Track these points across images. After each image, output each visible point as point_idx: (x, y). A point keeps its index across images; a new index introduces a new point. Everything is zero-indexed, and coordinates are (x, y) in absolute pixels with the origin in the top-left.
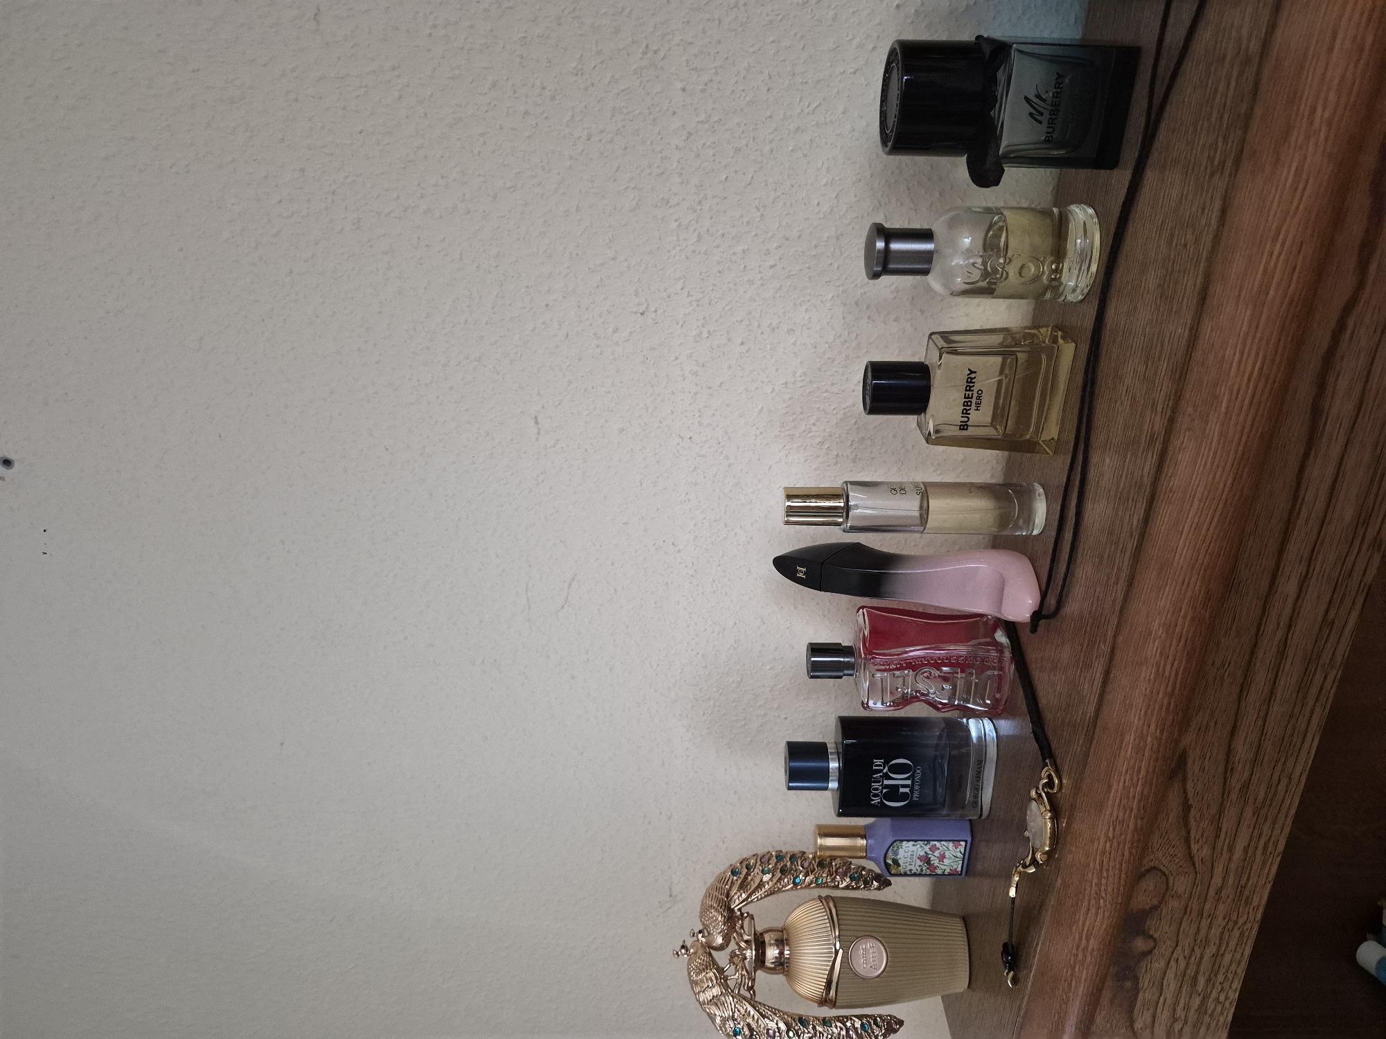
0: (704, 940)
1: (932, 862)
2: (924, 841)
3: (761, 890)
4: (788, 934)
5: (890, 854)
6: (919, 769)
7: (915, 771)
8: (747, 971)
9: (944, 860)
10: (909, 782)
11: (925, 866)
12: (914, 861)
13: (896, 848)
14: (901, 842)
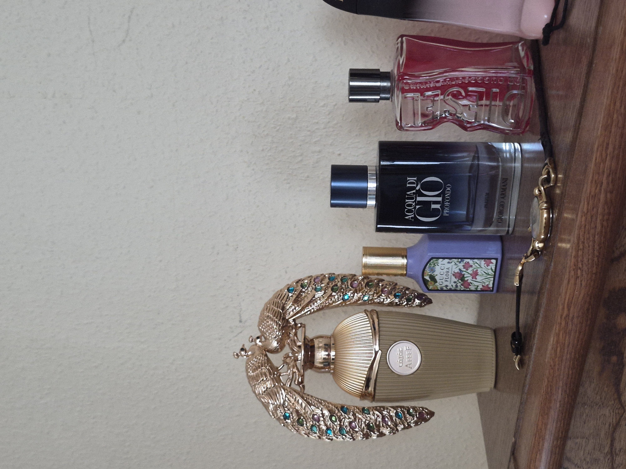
0: (260, 344)
1: (466, 279)
2: (458, 258)
3: (314, 304)
4: (335, 340)
5: (427, 271)
6: (449, 187)
7: (445, 189)
8: (298, 369)
9: (477, 277)
10: (440, 199)
11: (460, 282)
12: (449, 278)
13: (433, 265)
14: (437, 260)
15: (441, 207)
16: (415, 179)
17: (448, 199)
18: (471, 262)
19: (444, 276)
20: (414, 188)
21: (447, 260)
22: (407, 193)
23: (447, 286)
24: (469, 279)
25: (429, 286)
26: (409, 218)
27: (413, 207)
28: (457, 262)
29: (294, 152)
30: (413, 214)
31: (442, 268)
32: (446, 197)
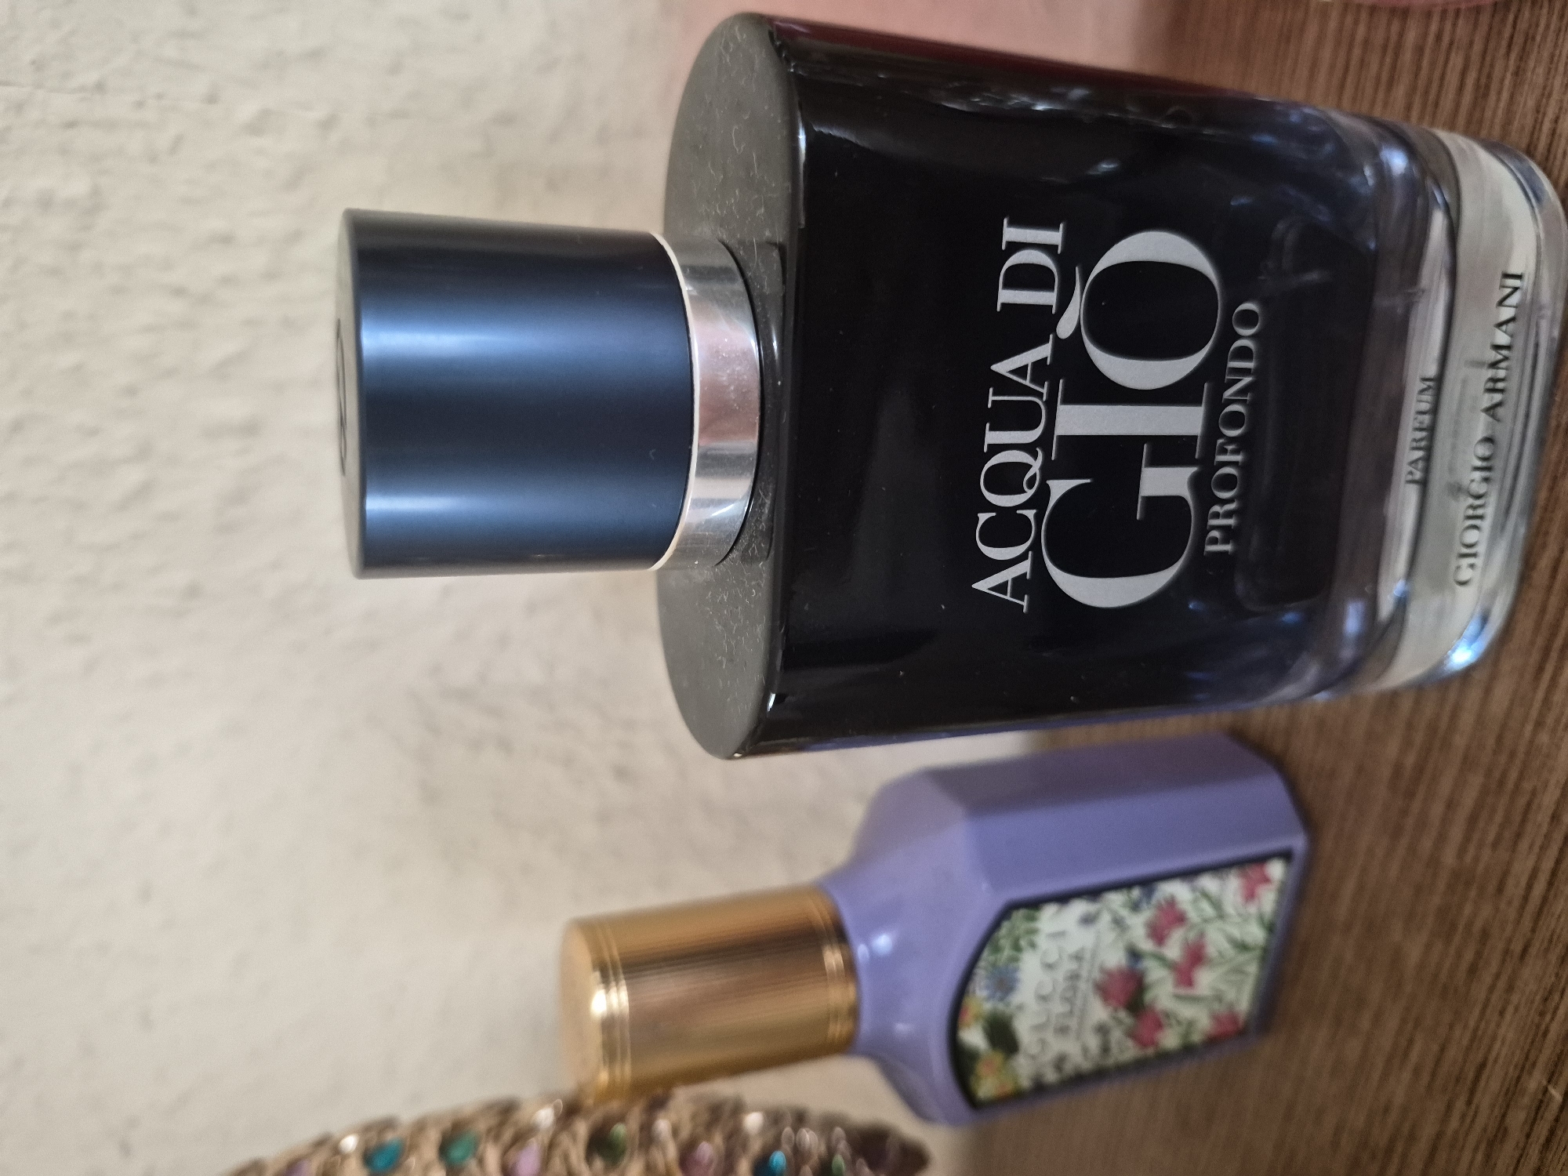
1: (1148, 997)
2: (1131, 884)
5: (979, 991)
6: (1250, 318)
10: (1188, 421)
11: (1120, 1022)
12: (1077, 1011)
13: (1007, 952)
14: (1031, 912)
15: (1196, 483)
16: (1055, 237)
17: (1235, 420)
18: (1178, 891)
19: (1058, 1007)
20: (1040, 323)
21: (1079, 908)
22: (1003, 368)
23: (1060, 1062)
24: (1163, 992)
25: (979, 1079)
26: (1001, 588)
27: (1030, 493)
28: (1124, 906)
29: (93, 432)
30: (1030, 553)
31: (1052, 958)
32: (1230, 402)
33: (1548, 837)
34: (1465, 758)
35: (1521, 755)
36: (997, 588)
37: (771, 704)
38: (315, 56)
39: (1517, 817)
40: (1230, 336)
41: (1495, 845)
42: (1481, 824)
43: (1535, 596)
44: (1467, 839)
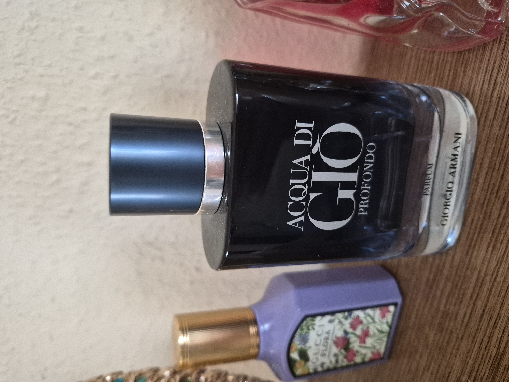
1: (351, 346)
2: (345, 311)
5: (296, 342)
6: (372, 147)
9: (367, 340)
10: (353, 177)
11: (342, 353)
12: (328, 349)
13: (305, 330)
14: (313, 318)
15: (355, 195)
16: (311, 125)
17: (367, 177)
18: (360, 314)
19: (322, 348)
20: (308, 149)
21: (328, 318)
22: (296, 162)
23: (322, 365)
24: (355, 344)
25: (297, 369)
26: (295, 224)
27: (304, 197)
28: (343, 318)
29: (44, 164)
30: (304, 214)
31: (320, 333)
32: (366, 171)
33: (469, 303)
34: (447, 277)
35: (462, 278)
36: (294, 224)
37: (227, 255)
38: (112, 57)
39: (461, 297)
40: (365, 152)
41: (455, 304)
42: (451, 298)
43: (467, 229)
44: (447, 302)
